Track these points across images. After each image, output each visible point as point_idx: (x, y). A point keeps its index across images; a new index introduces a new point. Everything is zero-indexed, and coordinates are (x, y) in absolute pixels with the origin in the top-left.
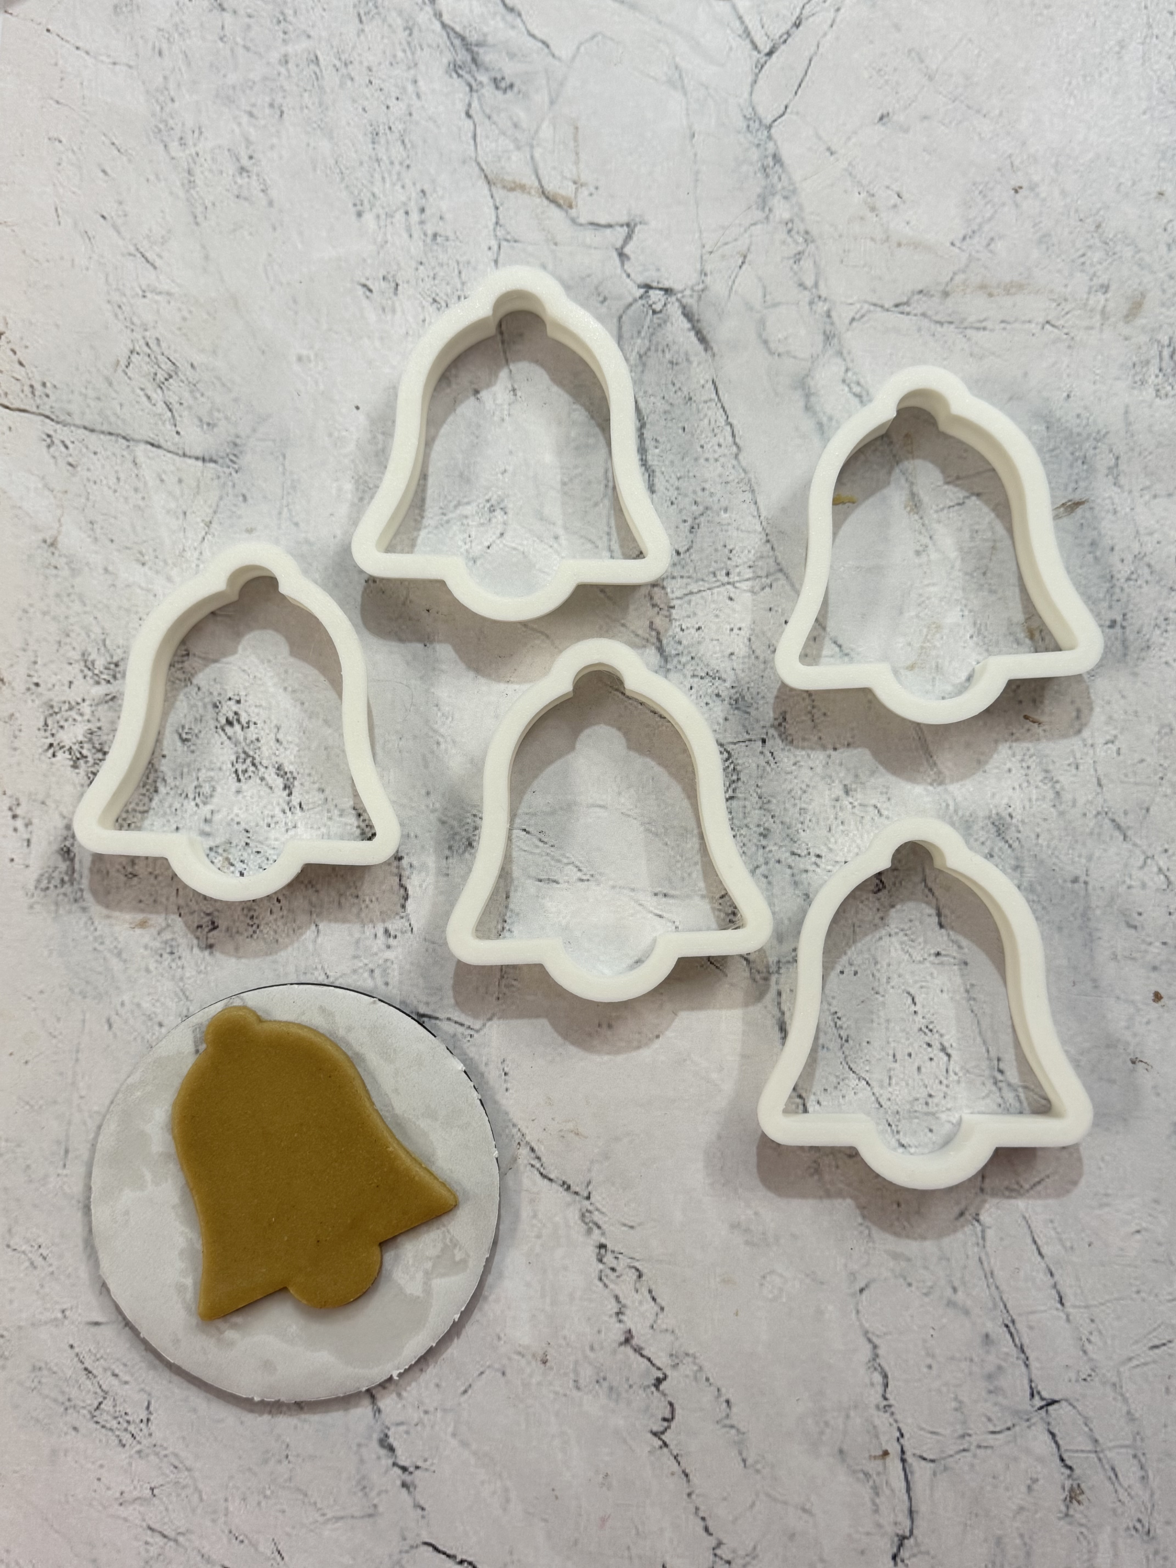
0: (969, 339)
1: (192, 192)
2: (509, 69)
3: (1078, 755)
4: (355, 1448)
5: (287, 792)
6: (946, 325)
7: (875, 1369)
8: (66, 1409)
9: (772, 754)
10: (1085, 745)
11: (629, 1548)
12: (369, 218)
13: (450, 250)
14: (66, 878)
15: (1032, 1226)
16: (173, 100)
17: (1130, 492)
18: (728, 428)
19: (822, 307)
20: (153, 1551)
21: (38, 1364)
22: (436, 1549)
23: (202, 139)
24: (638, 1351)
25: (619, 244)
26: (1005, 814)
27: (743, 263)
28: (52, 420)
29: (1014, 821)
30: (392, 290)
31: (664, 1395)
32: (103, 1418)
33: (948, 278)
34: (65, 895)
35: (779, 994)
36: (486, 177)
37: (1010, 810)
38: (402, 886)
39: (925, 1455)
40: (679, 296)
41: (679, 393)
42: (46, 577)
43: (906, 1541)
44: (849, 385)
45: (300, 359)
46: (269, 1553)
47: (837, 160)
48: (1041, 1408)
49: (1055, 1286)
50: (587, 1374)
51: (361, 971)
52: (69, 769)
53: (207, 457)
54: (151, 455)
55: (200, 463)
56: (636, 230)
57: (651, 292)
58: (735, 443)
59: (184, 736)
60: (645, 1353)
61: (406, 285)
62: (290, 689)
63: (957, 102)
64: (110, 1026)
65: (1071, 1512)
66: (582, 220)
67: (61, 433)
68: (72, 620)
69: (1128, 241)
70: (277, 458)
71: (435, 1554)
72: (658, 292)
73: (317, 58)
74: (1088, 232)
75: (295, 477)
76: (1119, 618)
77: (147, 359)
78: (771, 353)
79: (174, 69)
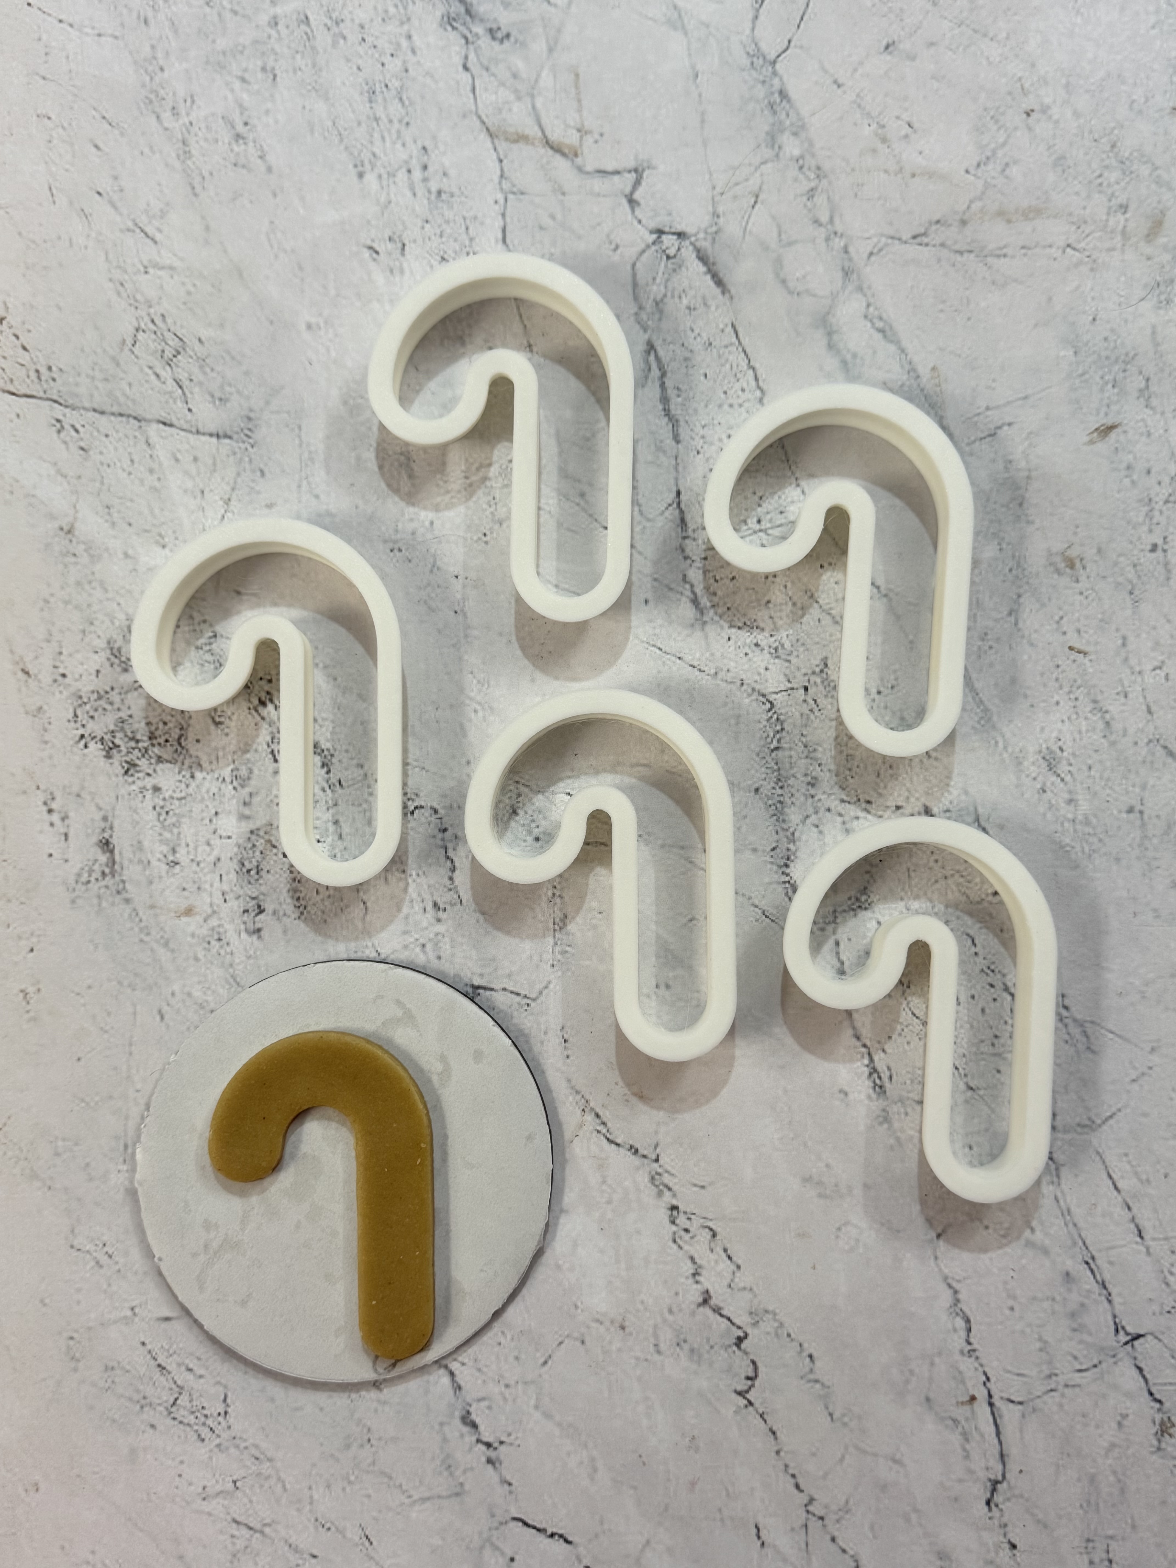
0: (990, 268)
1: (189, 162)
2: (505, 19)
3: (1126, 683)
4: (437, 1427)
5: (325, 769)
6: (966, 255)
7: (957, 1314)
8: (142, 1407)
9: (815, 701)
10: (1133, 673)
11: (720, 1510)
12: (370, 178)
13: (455, 206)
14: (107, 871)
15: (1107, 1160)
16: (162, 69)
17: (1163, 413)
18: (751, 372)
19: (838, 243)
20: (240, 1544)
21: (111, 1364)
22: (526, 1524)
23: (195, 107)
24: (717, 1311)
25: (628, 190)
26: (1055, 748)
27: (756, 202)
28: (61, 404)
29: (1065, 754)
30: (399, 251)
31: (746, 1353)
32: (181, 1414)
33: (965, 206)
34: (107, 887)
35: (837, 944)
36: (488, 130)
37: (1060, 743)
38: (448, 858)
39: (1013, 1398)
40: (693, 239)
41: (699, 339)
42: (66, 566)
43: (999, 1486)
44: (871, 321)
45: (309, 327)
46: (357, 1539)
47: (845, 92)
48: (1126, 1343)
49: (1133, 1219)
50: (666, 1337)
51: (412, 946)
52: (103, 759)
53: (221, 434)
54: (164, 434)
55: (214, 440)
56: (645, 175)
57: (664, 237)
58: (759, 387)
59: (217, 719)
60: (724, 1312)
61: (413, 245)
62: (321, 665)
63: (963, 27)
64: (162, 1018)
65: (1163, 1445)
66: (589, 168)
67: (71, 417)
68: (95, 607)
69: (1145, 159)
70: (293, 430)
71: (525, 1528)
72: (670, 237)
73: (307, 18)
74: (1104, 152)
75: (313, 448)
76: (1160, 542)
77: (153, 336)
78: (791, 292)
79: (161, 38)
